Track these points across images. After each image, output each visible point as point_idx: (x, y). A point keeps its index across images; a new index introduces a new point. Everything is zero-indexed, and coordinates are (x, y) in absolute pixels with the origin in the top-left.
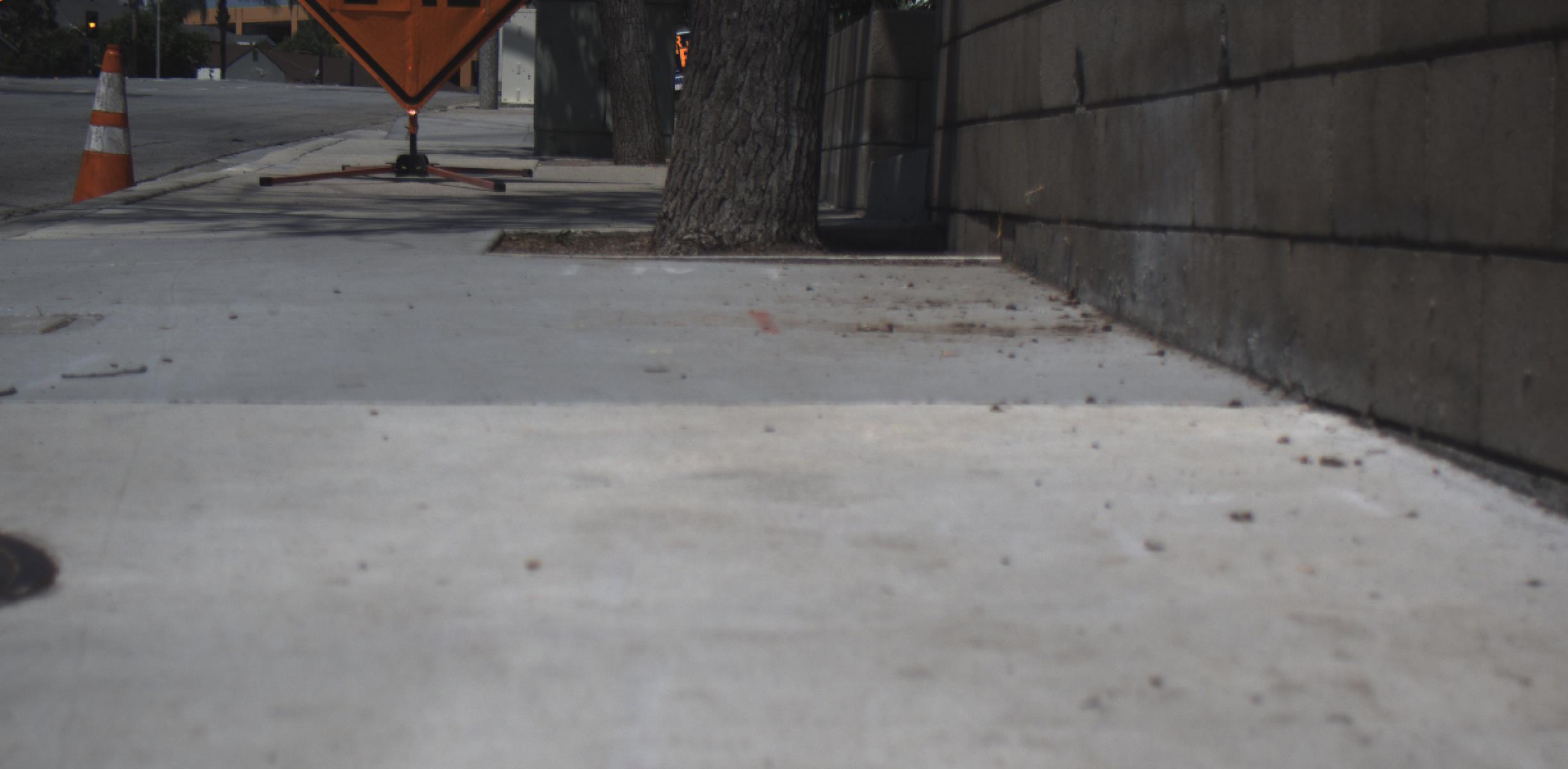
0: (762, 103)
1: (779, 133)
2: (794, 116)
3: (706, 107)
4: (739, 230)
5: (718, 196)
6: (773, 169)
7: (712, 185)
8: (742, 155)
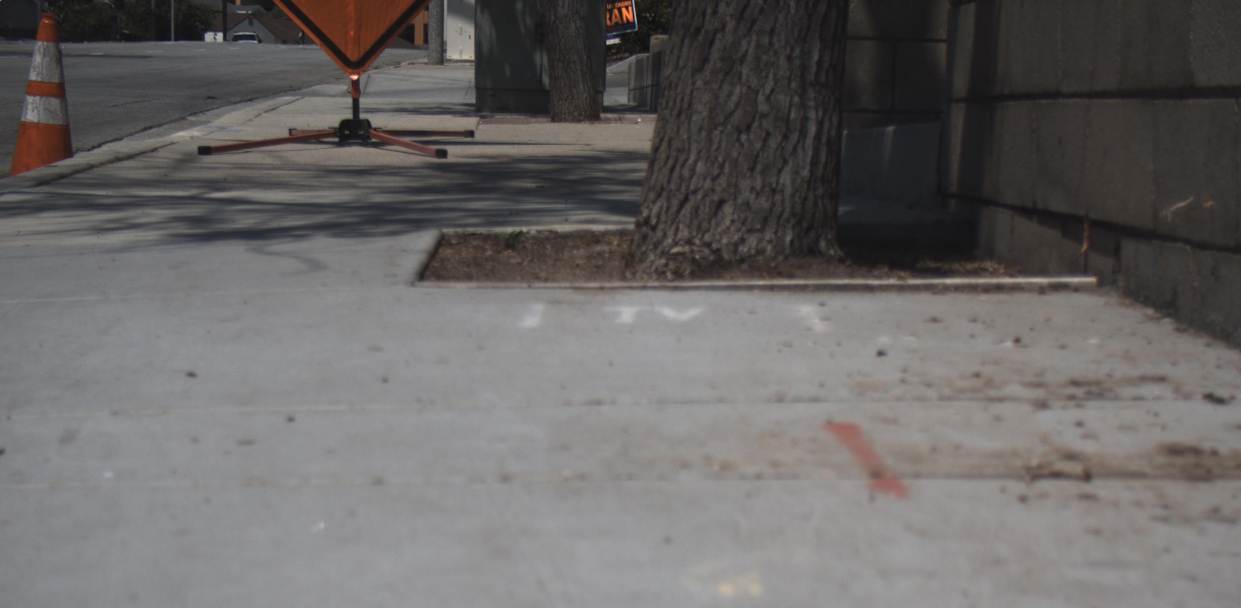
0: (771, 76)
1: (793, 115)
2: (811, 94)
3: (699, 83)
4: (743, 240)
5: (716, 198)
6: (785, 162)
7: (708, 184)
8: (746, 144)
